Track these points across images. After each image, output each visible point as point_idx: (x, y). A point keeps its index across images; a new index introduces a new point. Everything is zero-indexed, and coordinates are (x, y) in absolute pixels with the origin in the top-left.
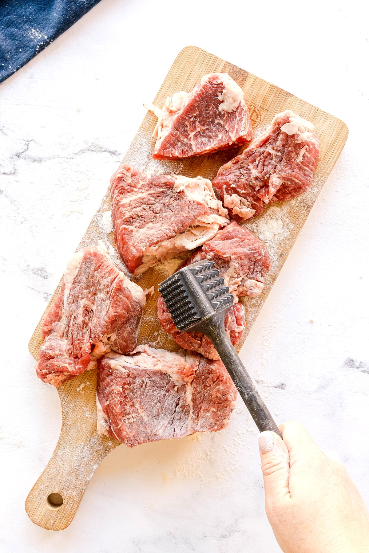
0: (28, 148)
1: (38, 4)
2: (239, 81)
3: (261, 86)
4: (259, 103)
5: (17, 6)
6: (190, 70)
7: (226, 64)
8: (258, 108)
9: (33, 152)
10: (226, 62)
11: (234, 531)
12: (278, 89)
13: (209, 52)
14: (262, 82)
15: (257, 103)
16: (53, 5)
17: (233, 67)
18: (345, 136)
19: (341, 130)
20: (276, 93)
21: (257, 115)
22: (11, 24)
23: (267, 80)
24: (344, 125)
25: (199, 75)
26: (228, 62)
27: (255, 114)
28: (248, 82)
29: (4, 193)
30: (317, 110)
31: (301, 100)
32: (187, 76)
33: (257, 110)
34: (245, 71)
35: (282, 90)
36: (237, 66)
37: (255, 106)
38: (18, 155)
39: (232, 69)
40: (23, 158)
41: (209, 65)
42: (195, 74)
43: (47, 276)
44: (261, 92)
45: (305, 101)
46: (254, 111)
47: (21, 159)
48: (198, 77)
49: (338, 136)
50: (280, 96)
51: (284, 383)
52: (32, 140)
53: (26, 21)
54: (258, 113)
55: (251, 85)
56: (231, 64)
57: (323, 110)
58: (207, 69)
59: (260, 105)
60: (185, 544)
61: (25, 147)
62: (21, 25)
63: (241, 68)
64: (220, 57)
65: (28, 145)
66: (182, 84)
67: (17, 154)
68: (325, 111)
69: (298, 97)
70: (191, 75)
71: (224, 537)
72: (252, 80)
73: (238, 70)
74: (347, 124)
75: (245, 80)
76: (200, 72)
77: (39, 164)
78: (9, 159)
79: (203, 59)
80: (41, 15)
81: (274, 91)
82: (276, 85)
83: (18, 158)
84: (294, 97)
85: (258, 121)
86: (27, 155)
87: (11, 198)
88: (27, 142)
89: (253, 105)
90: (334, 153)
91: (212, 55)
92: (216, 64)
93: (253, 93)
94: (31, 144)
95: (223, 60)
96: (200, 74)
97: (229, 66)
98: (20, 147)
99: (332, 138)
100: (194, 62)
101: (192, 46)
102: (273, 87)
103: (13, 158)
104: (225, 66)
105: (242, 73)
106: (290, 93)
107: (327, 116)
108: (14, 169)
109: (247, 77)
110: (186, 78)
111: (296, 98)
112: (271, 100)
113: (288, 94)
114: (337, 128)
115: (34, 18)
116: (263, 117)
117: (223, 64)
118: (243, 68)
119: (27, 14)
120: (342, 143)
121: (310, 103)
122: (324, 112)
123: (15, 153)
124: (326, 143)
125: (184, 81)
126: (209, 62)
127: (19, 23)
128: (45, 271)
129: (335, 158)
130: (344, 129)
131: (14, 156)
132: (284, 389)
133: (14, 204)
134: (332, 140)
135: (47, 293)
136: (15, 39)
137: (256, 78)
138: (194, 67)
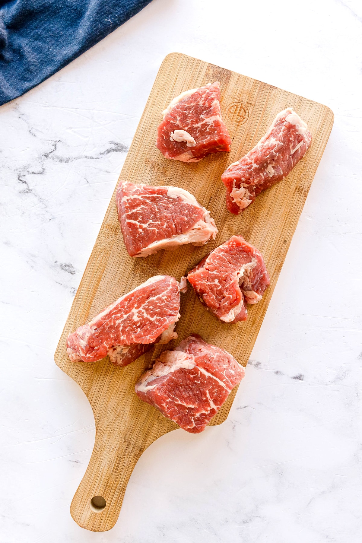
0: (56, 149)
1: (65, 21)
2: (223, 80)
3: (245, 82)
4: (245, 99)
5: (45, 21)
6: (175, 76)
7: (209, 66)
8: (245, 104)
9: (61, 152)
10: (209, 64)
11: (255, 517)
12: (262, 83)
13: (191, 56)
14: (246, 78)
15: (244, 100)
16: (80, 22)
17: (216, 68)
18: (331, 120)
19: (327, 115)
20: (260, 88)
21: (245, 111)
22: (38, 38)
23: (250, 76)
24: (329, 110)
25: (184, 80)
26: (211, 64)
27: (242, 110)
28: (232, 80)
29: (33, 191)
30: (301, 99)
31: (285, 91)
32: (173, 81)
33: (244, 107)
34: (228, 70)
35: (265, 84)
36: (220, 66)
37: (241, 102)
38: (46, 156)
39: (215, 70)
40: (51, 158)
41: (193, 68)
42: (181, 79)
43: (74, 271)
44: (246, 88)
45: (289, 91)
46: (242, 107)
47: (49, 159)
48: (184, 82)
49: (325, 121)
50: (264, 90)
51: (303, 374)
52: (60, 141)
53: (53, 36)
54: (246, 109)
55: (235, 82)
56: (213, 65)
57: (307, 98)
58: (191, 73)
59: (246, 101)
60: (207, 529)
61: (53, 148)
62: (47, 40)
63: (224, 68)
64: (202, 60)
65: (55, 145)
66: (170, 90)
67: (45, 154)
68: (309, 98)
69: (281, 89)
70: (177, 80)
71: (245, 522)
72: (236, 78)
73: (221, 70)
74: (331, 109)
75: (229, 79)
76: (185, 77)
77: (66, 163)
78: (37, 159)
79: (187, 64)
80: (68, 31)
81: (258, 85)
82: (259, 80)
83: (46, 158)
84: (278, 89)
85: (246, 116)
86: (55, 155)
87: (39, 196)
88: (54, 143)
89: (240, 101)
90: (323, 138)
91: (195, 59)
92: (200, 67)
93: (238, 91)
94: (58, 145)
95: (205, 62)
96: (185, 78)
97: (212, 68)
98: (49, 148)
99: (320, 123)
100: (178, 68)
101: (174, 53)
102: (256, 82)
103: (41, 158)
104: (208, 67)
105: (225, 72)
106: (273, 86)
107: (311, 103)
108: (42, 169)
109: (230, 75)
110: (172, 84)
111: (280, 90)
112: (256, 94)
113: (272, 87)
114: (322, 113)
115: (61, 34)
116: (251, 112)
117: (206, 66)
118: (225, 68)
119: (55, 29)
120: (329, 127)
121: (294, 93)
122: (309, 100)
123: (43, 154)
124: (314, 129)
125: (171, 87)
126: (192, 66)
127: (46, 38)
128: (72, 267)
129: (324, 143)
130: (329, 114)
131: (42, 156)
132: (302, 380)
133: (43, 202)
134: (320, 126)
135: (74, 288)
136: (41, 53)
137: (239, 76)
138: (178, 73)
